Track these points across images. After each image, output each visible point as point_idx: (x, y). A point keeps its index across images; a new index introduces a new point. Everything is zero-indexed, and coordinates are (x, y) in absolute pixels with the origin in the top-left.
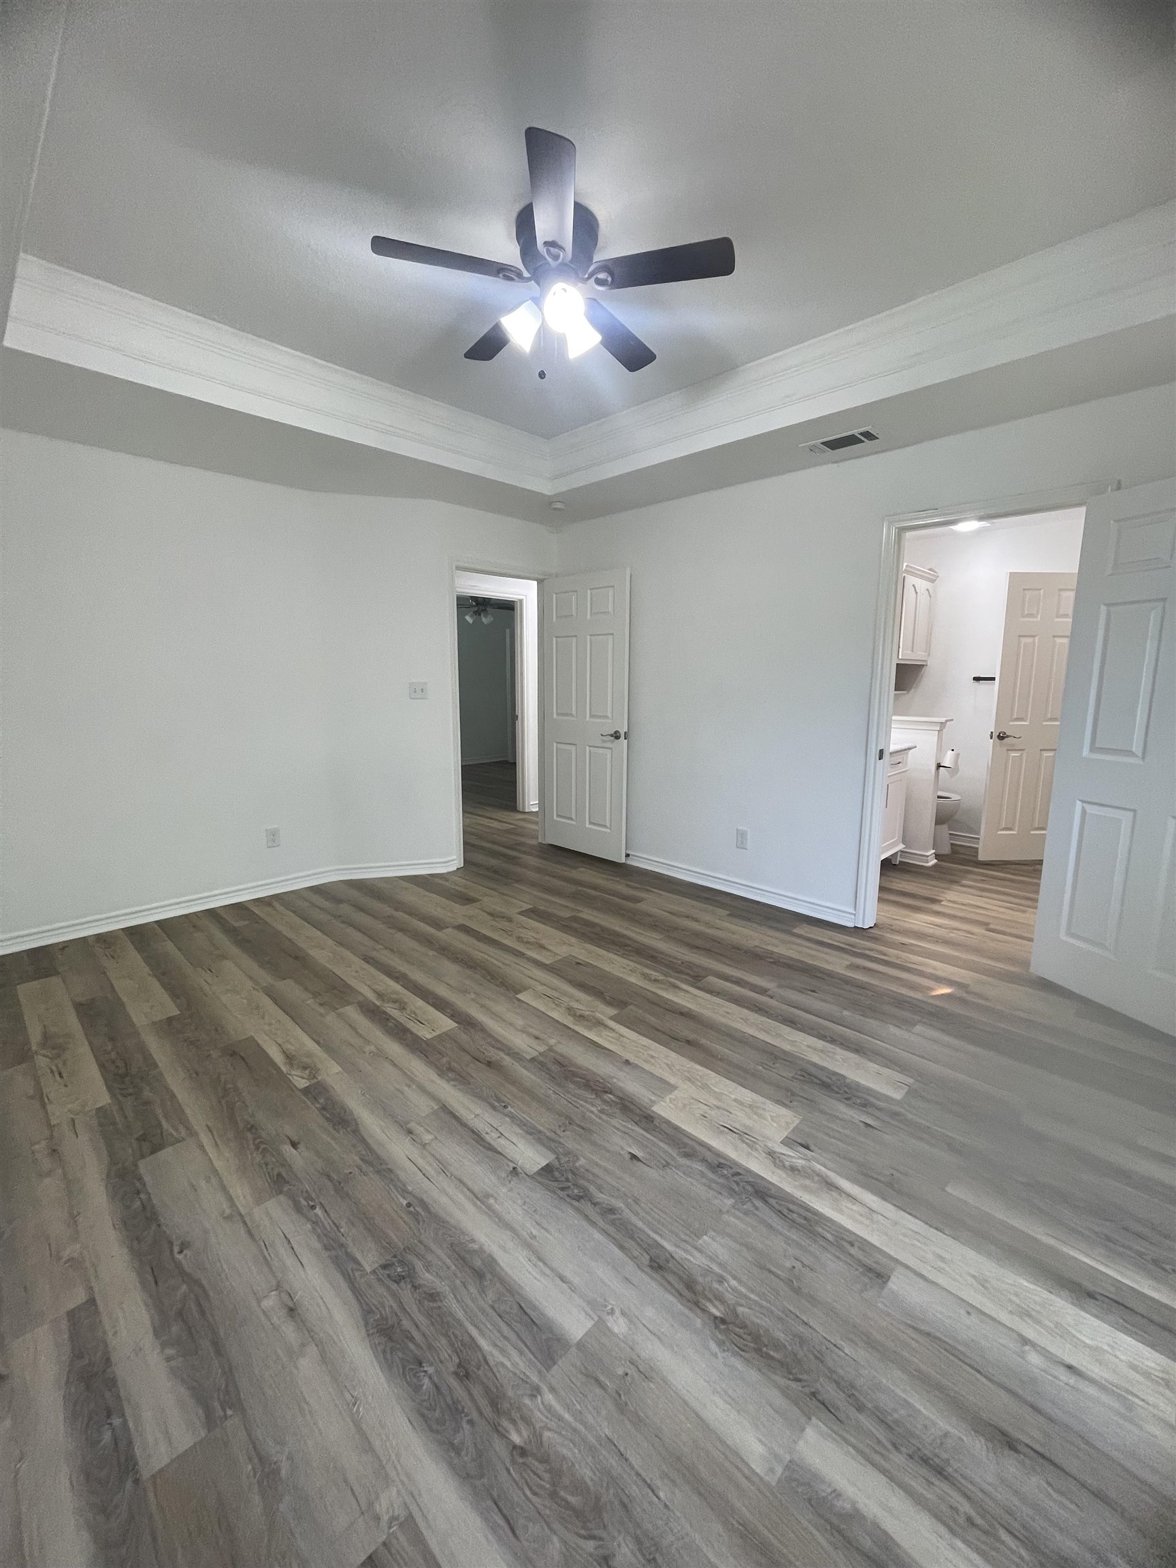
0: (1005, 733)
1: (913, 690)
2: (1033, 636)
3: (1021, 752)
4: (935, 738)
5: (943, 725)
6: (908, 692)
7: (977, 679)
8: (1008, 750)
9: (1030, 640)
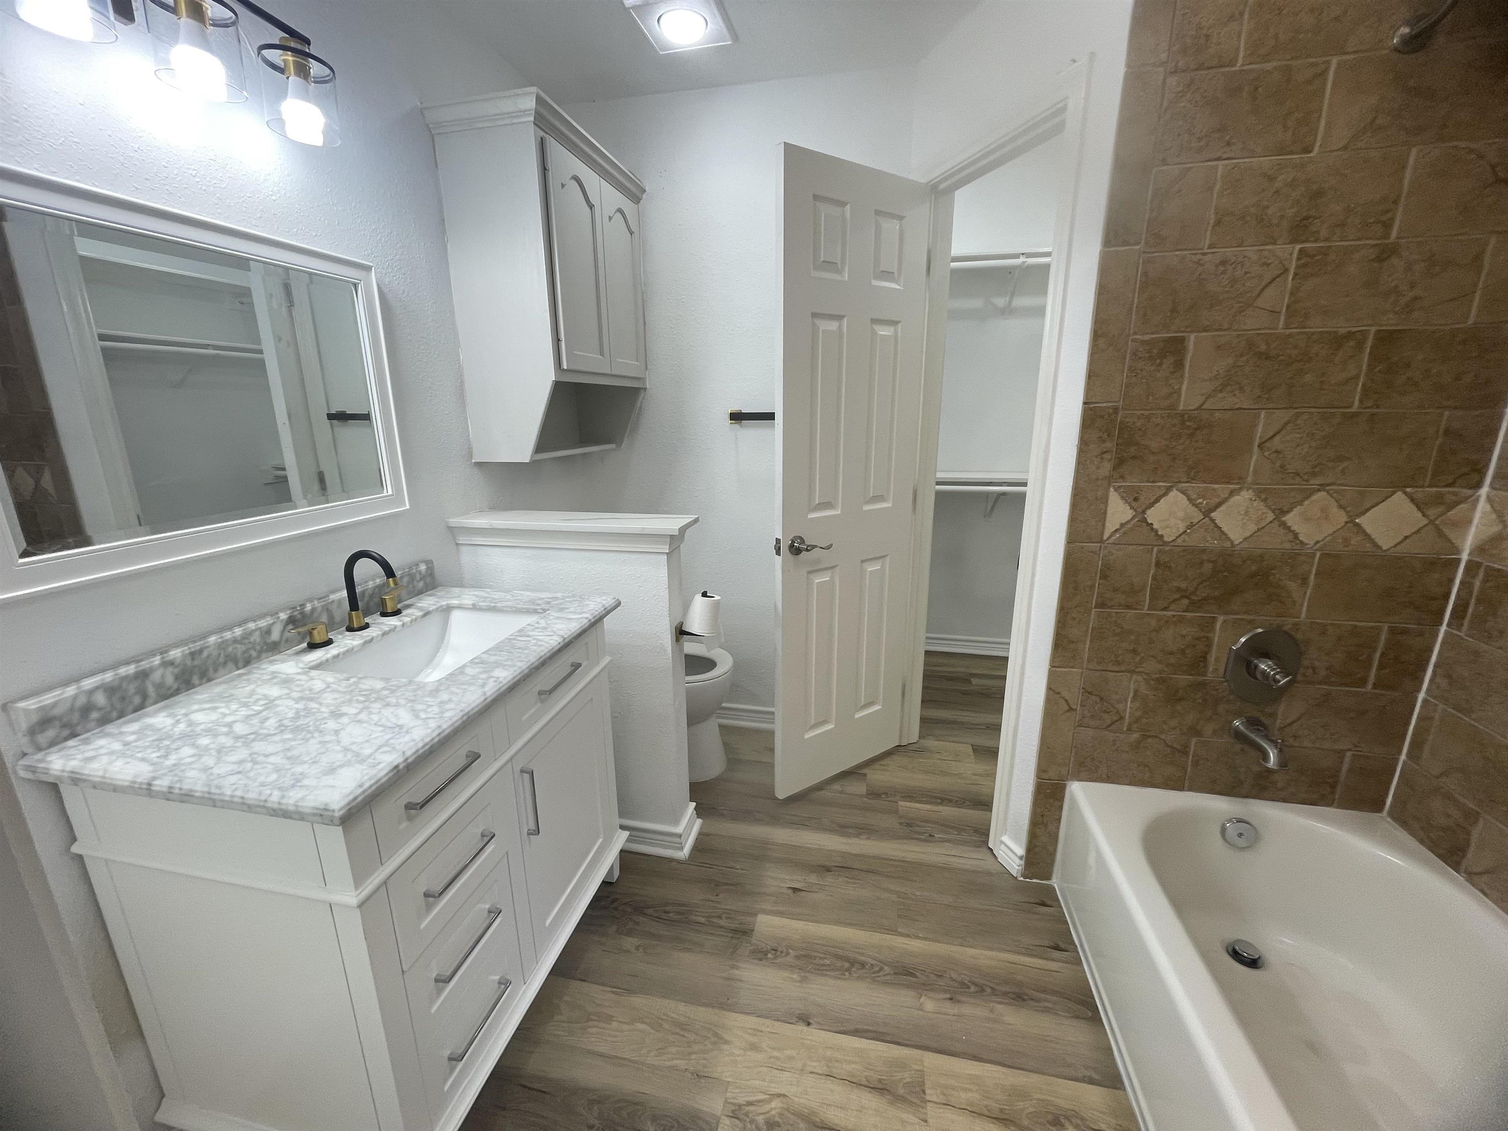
0: (802, 541)
1: (626, 441)
2: (839, 318)
3: (829, 572)
4: (663, 573)
5: (675, 540)
6: (618, 442)
7: (737, 417)
8: (809, 572)
9: (833, 326)
